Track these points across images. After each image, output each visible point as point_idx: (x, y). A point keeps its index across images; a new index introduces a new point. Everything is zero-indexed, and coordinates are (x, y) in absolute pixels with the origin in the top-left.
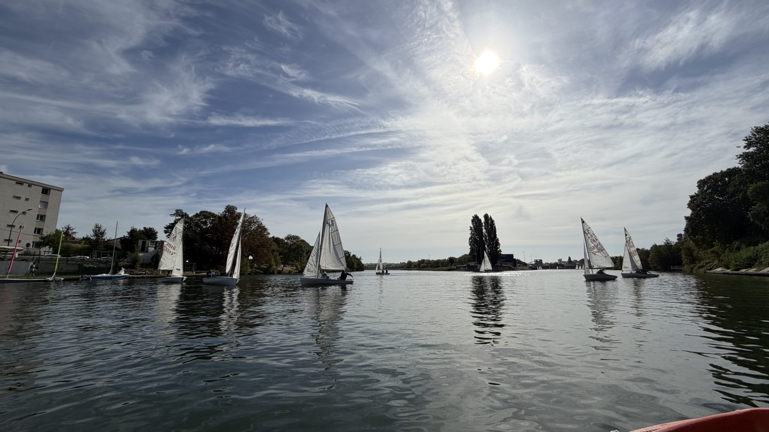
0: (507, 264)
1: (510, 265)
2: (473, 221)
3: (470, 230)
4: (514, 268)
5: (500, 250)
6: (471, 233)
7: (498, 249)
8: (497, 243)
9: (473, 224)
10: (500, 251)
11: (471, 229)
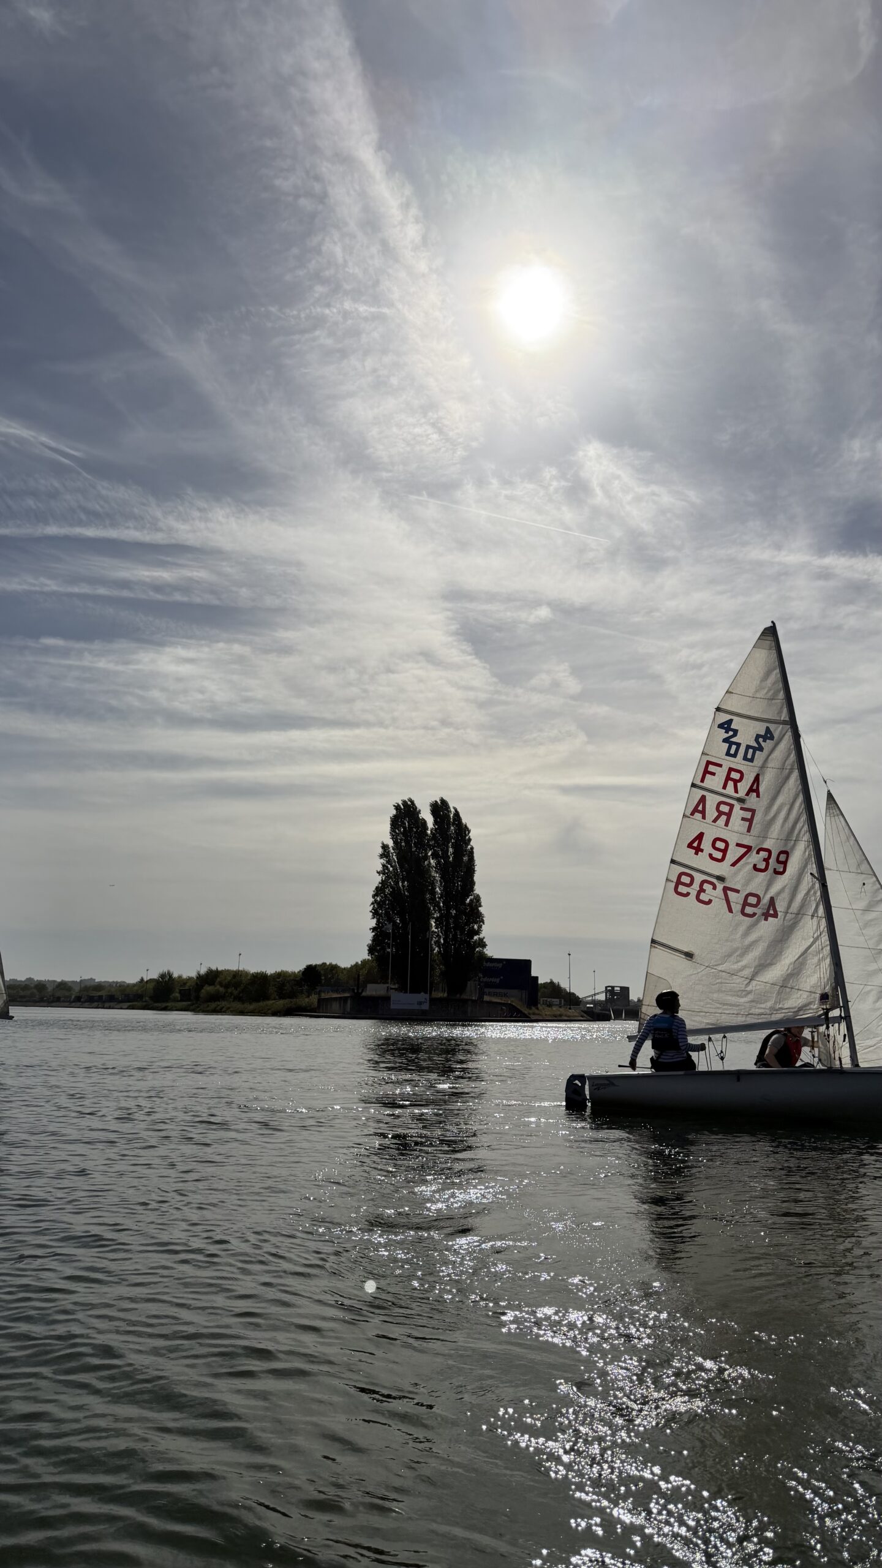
0: (505, 995)
1: (514, 998)
2: (395, 822)
3: (382, 856)
4: (526, 1011)
5: (481, 940)
6: (384, 871)
7: (476, 938)
8: (473, 914)
9: (394, 837)
10: (482, 944)
11: (385, 853)
